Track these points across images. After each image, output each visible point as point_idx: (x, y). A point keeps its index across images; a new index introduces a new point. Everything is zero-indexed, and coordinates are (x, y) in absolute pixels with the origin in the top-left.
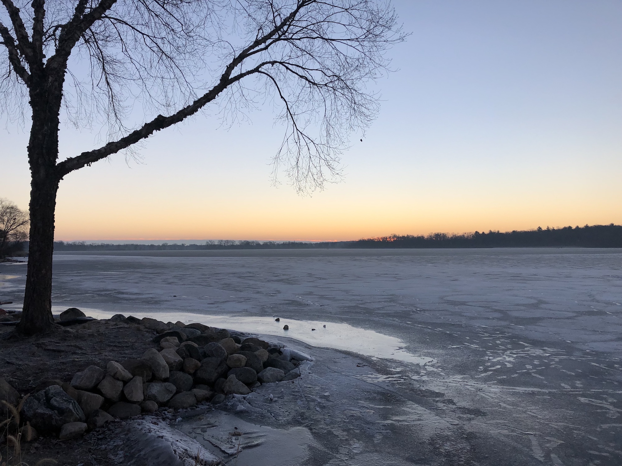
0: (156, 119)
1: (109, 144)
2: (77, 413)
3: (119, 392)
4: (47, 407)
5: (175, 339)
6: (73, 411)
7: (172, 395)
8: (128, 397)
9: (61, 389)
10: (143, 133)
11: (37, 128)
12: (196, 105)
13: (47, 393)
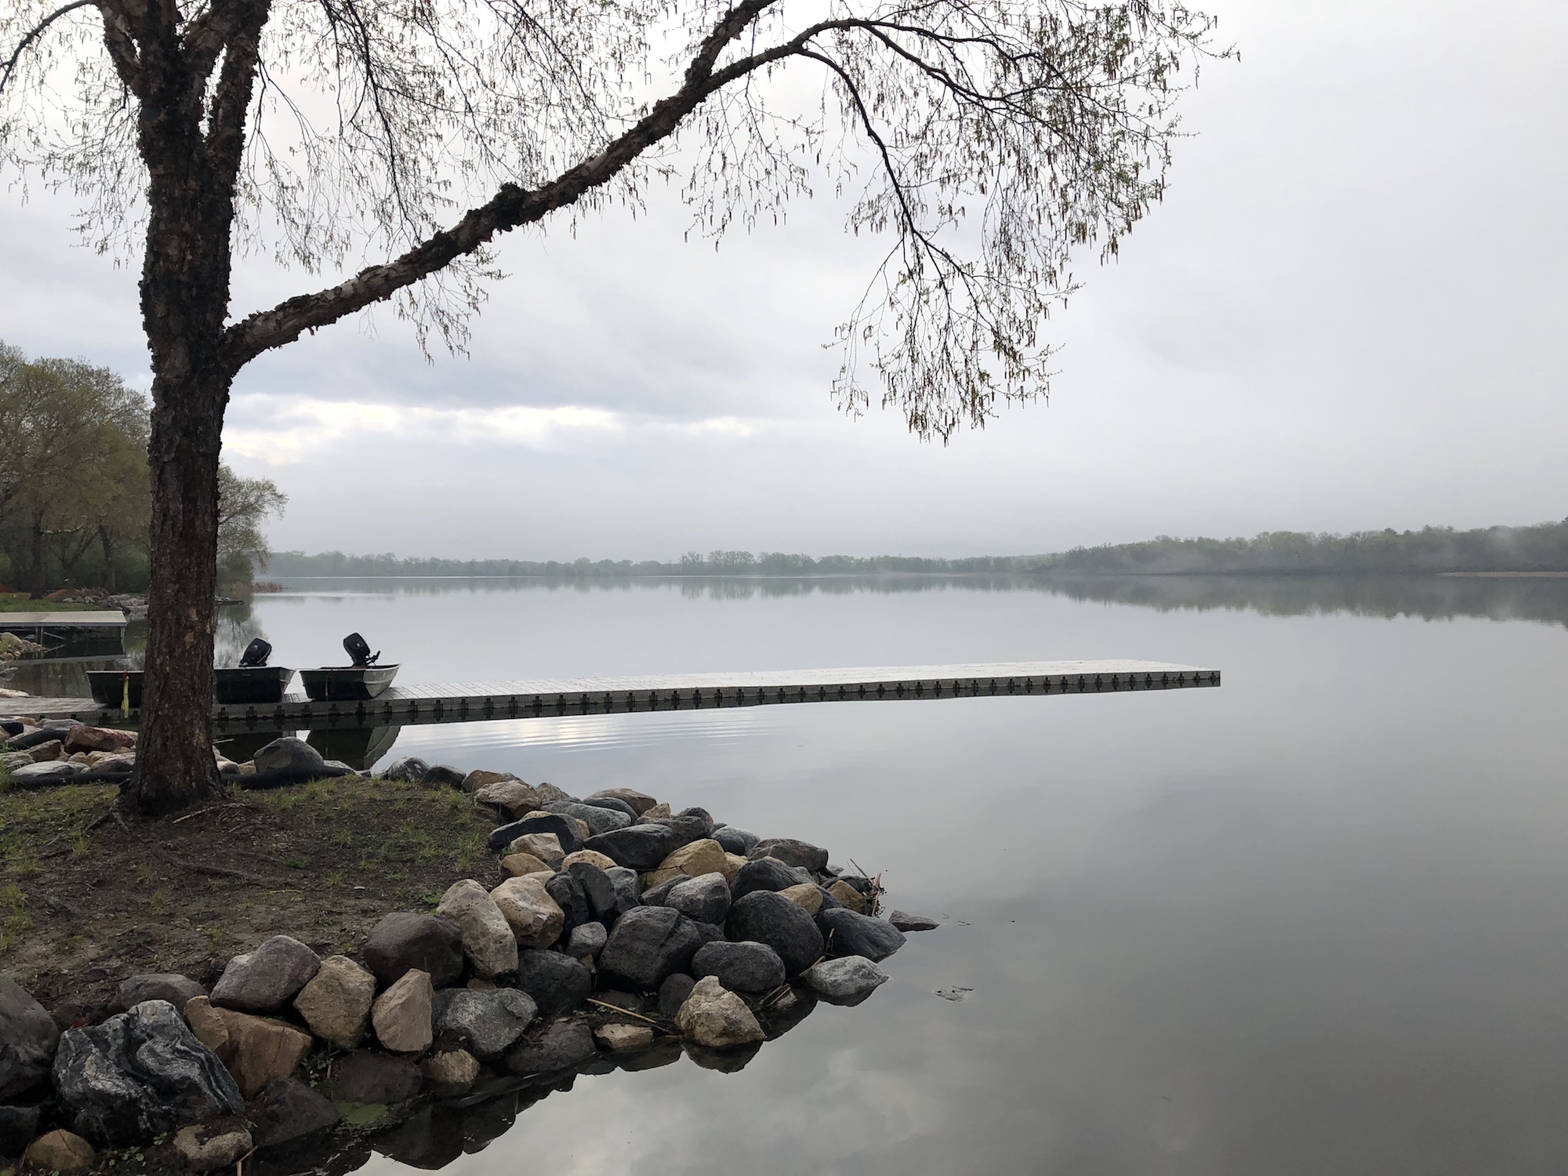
0: (497, 197)
1: (368, 270)
2: (216, 1094)
3: (358, 1021)
4: (124, 1075)
5: (550, 840)
6: (206, 1089)
7: (519, 1029)
8: (383, 1037)
9: (174, 1015)
10: (463, 237)
11: (162, 227)
12: (615, 154)
13: (131, 1026)
